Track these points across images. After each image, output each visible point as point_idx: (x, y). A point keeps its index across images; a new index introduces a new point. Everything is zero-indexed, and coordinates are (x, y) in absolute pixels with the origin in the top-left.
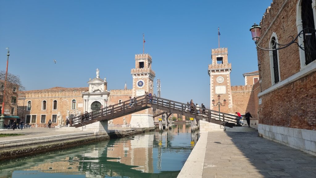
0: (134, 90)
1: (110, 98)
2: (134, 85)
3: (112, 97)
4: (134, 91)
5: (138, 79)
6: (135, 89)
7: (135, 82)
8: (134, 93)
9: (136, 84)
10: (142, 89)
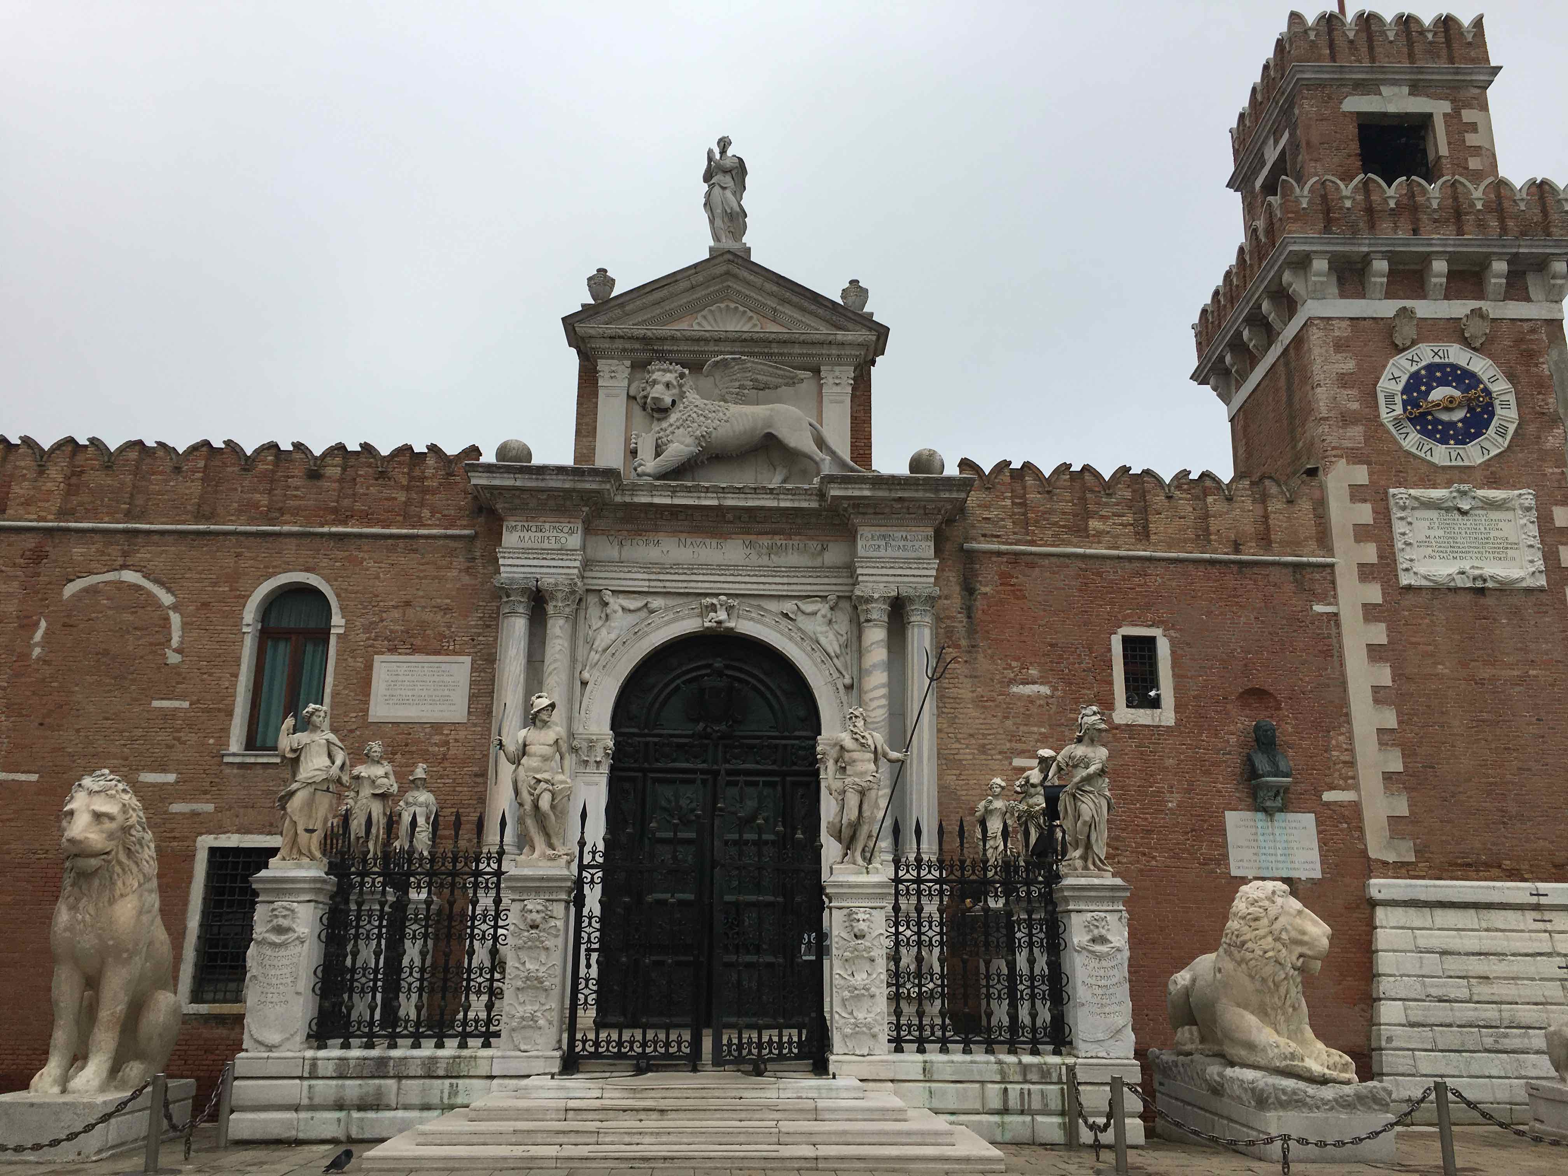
0: (1357, 493)
1: (969, 590)
2: (1346, 419)
3: (1005, 578)
4: (1365, 513)
5: (1407, 331)
6: (1361, 475)
7: (1344, 380)
8: (1362, 533)
9: (1370, 396)
10: (1494, 482)
